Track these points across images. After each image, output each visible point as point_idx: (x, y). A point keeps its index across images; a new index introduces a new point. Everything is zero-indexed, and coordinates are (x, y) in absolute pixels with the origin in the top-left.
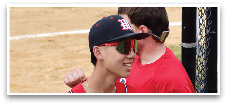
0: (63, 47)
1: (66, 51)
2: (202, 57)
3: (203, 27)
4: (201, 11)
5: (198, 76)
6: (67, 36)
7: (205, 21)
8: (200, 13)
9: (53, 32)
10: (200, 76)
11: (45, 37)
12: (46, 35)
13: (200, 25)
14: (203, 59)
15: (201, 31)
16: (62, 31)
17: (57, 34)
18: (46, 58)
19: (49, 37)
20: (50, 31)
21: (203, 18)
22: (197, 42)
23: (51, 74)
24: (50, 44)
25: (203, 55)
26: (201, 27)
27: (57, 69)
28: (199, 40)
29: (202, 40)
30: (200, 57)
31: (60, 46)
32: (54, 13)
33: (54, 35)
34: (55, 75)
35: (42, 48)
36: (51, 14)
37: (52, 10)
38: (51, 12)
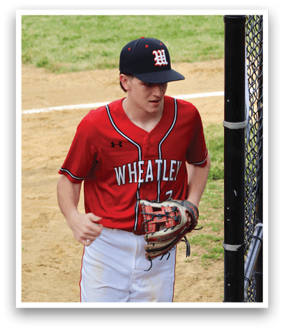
0: (60, 127)
1: (64, 133)
2: (253, 140)
3: (255, 99)
4: (251, 77)
5: (248, 168)
6: (65, 112)
7: (258, 91)
8: (250, 80)
9: (47, 106)
10: (251, 167)
11: (35, 114)
12: (38, 111)
13: (251, 96)
14: (254, 144)
15: (252, 104)
16: (59, 105)
17: (51, 109)
18: (37, 143)
19: (40, 114)
20: (43, 105)
21: (254, 86)
22: (246, 121)
23: (44, 166)
25: (255, 138)
26: (252, 100)
27: (52, 158)
28: (250, 118)
29: (253, 118)
30: (251, 140)
31: (55, 126)
32: (47, 81)
33: (47, 111)
34: (49, 167)
35: (31, 128)
36: (43, 82)
37: (44, 76)
38: (44, 79)
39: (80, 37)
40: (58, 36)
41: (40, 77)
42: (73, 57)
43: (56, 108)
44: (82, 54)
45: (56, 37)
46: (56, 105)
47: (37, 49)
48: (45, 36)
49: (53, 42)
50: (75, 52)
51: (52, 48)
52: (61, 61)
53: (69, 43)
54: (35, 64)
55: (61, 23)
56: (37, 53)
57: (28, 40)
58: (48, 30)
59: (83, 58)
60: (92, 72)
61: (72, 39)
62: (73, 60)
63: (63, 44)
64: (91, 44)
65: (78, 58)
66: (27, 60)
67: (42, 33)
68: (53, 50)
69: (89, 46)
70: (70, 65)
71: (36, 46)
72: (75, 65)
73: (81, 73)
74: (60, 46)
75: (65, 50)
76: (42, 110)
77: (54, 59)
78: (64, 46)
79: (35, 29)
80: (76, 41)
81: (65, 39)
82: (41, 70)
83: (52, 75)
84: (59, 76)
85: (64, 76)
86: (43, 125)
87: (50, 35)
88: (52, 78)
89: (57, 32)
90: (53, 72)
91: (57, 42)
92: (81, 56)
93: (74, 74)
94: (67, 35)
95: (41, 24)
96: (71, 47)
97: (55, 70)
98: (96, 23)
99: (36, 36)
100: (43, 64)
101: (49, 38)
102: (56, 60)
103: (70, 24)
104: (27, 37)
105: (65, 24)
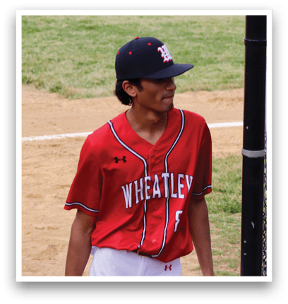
0: (72, 155)
6: (78, 139)
9: (59, 133)
11: (46, 140)
12: (50, 138)
16: (72, 132)
17: (63, 136)
18: (47, 171)
19: (52, 140)
20: (55, 132)
23: (55, 195)
24: (54, 150)
27: (63, 187)
31: (67, 154)
32: (61, 106)
33: (59, 138)
34: (60, 196)
35: (42, 155)
36: (57, 107)
37: (57, 101)
38: (56, 104)
39: (96, 62)
40: (73, 60)
41: (53, 102)
42: (88, 83)
43: (69, 135)
44: (98, 79)
45: (71, 61)
46: (68, 132)
47: (52, 73)
48: (59, 60)
49: (67, 66)
50: (90, 77)
51: (67, 72)
52: (75, 87)
53: (85, 68)
54: (48, 89)
55: (77, 47)
56: (51, 77)
57: (41, 64)
58: (63, 54)
59: (98, 84)
60: (107, 98)
61: (87, 65)
62: (88, 86)
63: (78, 68)
64: (107, 69)
65: (93, 84)
66: (40, 85)
67: (57, 57)
68: (67, 75)
69: (105, 72)
70: (84, 91)
71: (50, 70)
72: (89, 91)
73: (95, 99)
74: (74, 71)
75: (80, 75)
76: (54, 137)
77: (68, 84)
78: (79, 71)
79: (48, 53)
80: (91, 66)
81: (81, 64)
82: (54, 95)
83: (66, 100)
84: (72, 102)
85: (78, 102)
86: (54, 152)
87: (64, 60)
88: (65, 103)
89: (72, 57)
90: (67, 97)
91: (72, 67)
92: (96, 81)
93: (88, 100)
94: (82, 59)
95: (56, 48)
96: (86, 73)
97: (69, 96)
98: (113, 48)
99: (50, 60)
100: (56, 89)
101: (63, 63)
102: (70, 86)
103: (86, 48)
104: (40, 61)
105: (80, 48)
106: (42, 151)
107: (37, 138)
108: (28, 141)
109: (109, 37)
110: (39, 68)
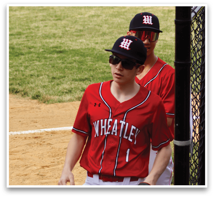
0: (49, 144)
1: (52, 148)
2: (195, 155)
3: (197, 123)
4: (194, 107)
5: (192, 175)
6: (53, 133)
7: (199, 118)
8: (194, 109)
9: (39, 128)
10: (193, 175)
11: (30, 134)
12: (33, 132)
13: (194, 121)
14: (196, 158)
15: (195, 127)
16: (48, 128)
17: (42, 130)
18: (31, 156)
19: (34, 134)
20: (36, 127)
21: (197, 114)
22: (191, 140)
23: (37, 173)
24: (36, 141)
25: (197, 153)
26: (194, 124)
27: (43, 167)
28: (193, 138)
29: (195, 138)
30: (194, 155)
31: (46, 143)
32: (40, 109)
33: (40, 132)
34: (41, 174)
35: (28, 144)
36: (37, 110)
37: (37, 105)
38: (37, 108)
39: (65, 77)
40: (48, 76)
41: (35, 106)
42: (59, 92)
43: (46, 130)
44: (66, 89)
45: (47, 76)
46: (46, 128)
47: (33, 85)
48: (38, 76)
49: (44, 80)
50: (60, 88)
51: (44, 84)
52: (50, 95)
53: (56, 81)
54: (31, 97)
55: (50, 66)
56: (32, 88)
57: (25, 78)
58: (41, 71)
59: (66, 93)
60: (73, 102)
61: (59, 79)
62: (59, 94)
63: (52, 82)
64: (73, 82)
65: (63, 92)
66: (25, 94)
67: (36, 74)
68: (44, 87)
69: (71, 84)
70: (56, 98)
71: (32, 83)
72: (61, 98)
73: (65, 104)
74: (49, 84)
75: (53, 86)
76: (36, 131)
77: (45, 93)
78: (53, 83)
79: (30, 71)
80: (61, 80)
81: (54, 78)
82: (35, 101)
83: (44, 104)
84: (49, 106)
85: (52, 105)
86: (36, 143)
87: (42, 75)
88: (43, 106)
89: (47, 73)
90: (44, 103)
91: (47, 80)
92: (65, 91)
93: (60, 104)
94: (55, 75)
95: (35, 67)
96: (58, 84)
97: (46, 101)
98: (77, 66)
99: (32, 75)
100: (36, 97)
101: (41, 77)
103: (57, 67)
104: (25, 77)
105: (53, 67)
106: (27, 142)
107: (23, 132)
108: (17, 134)
109: (73, 58)
110: (24, 82)
